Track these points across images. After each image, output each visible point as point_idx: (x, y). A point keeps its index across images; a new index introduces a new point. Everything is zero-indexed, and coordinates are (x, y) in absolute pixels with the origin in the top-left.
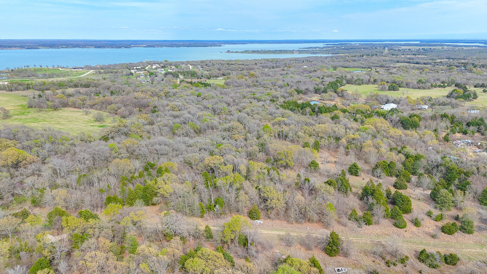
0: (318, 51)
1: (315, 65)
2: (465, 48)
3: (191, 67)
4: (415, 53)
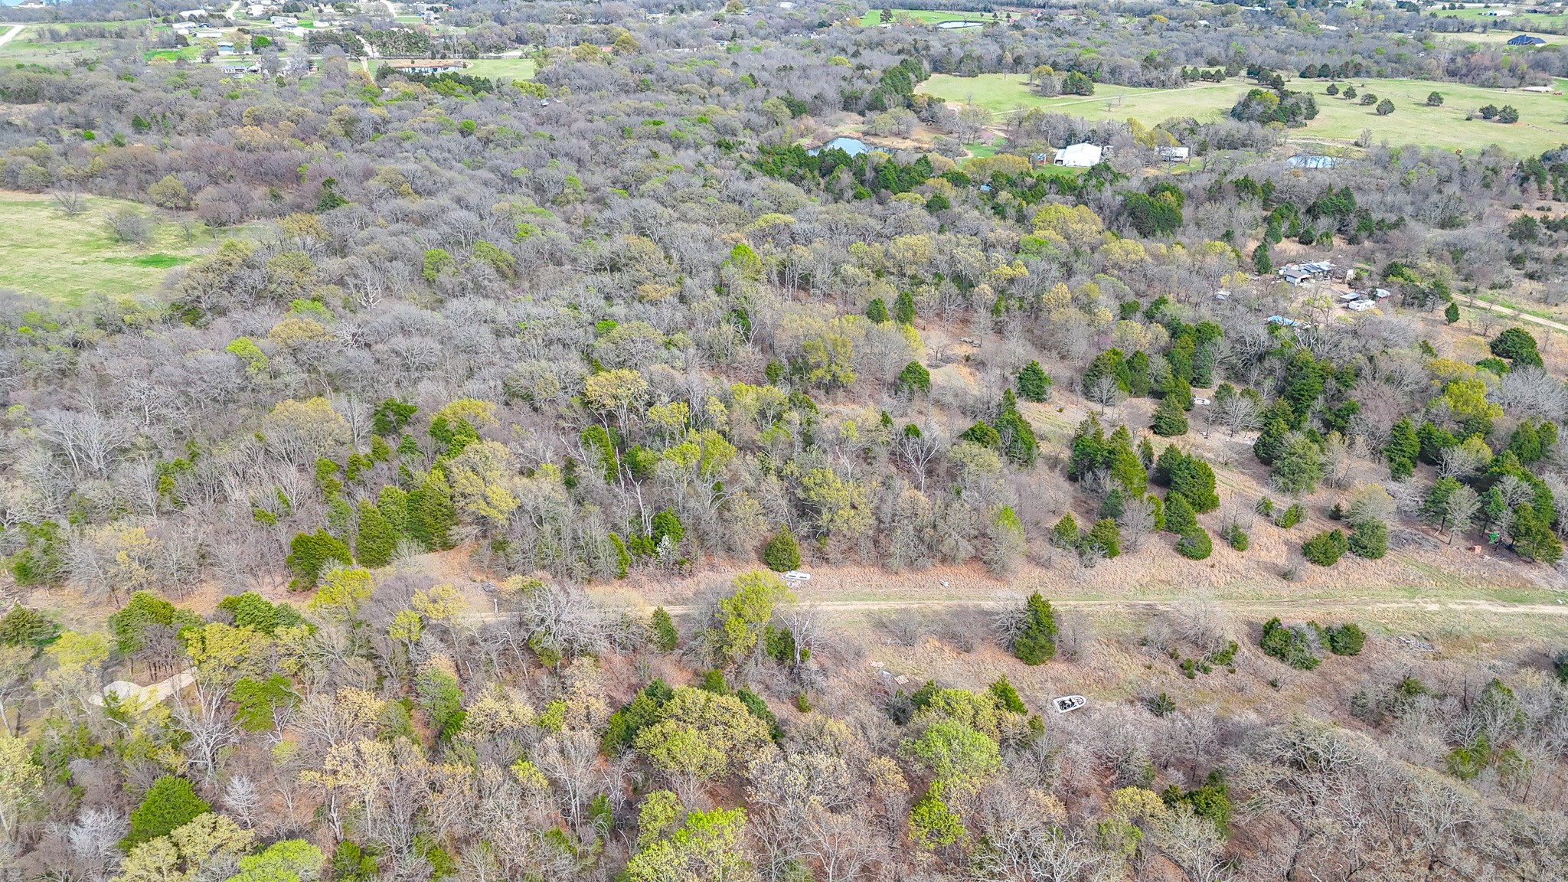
3: (391, 7)
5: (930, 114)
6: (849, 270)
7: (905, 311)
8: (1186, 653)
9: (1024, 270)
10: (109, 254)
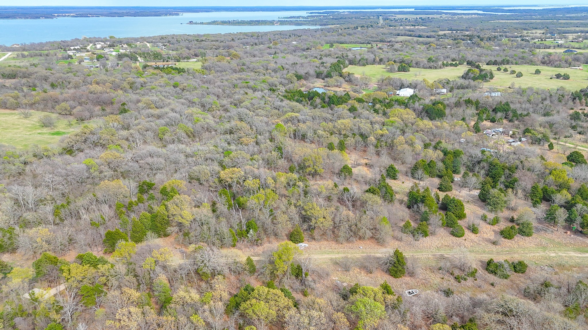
0: (303, 22)
1: (306, 40)
2: (464, 17)
3: (148, 45)
4: (414, 24)
5: (349, 79)
6: (320, 132)
7: (342, 146)
8: (457, 273)
9: (387, 131)
10: (40, 131)
